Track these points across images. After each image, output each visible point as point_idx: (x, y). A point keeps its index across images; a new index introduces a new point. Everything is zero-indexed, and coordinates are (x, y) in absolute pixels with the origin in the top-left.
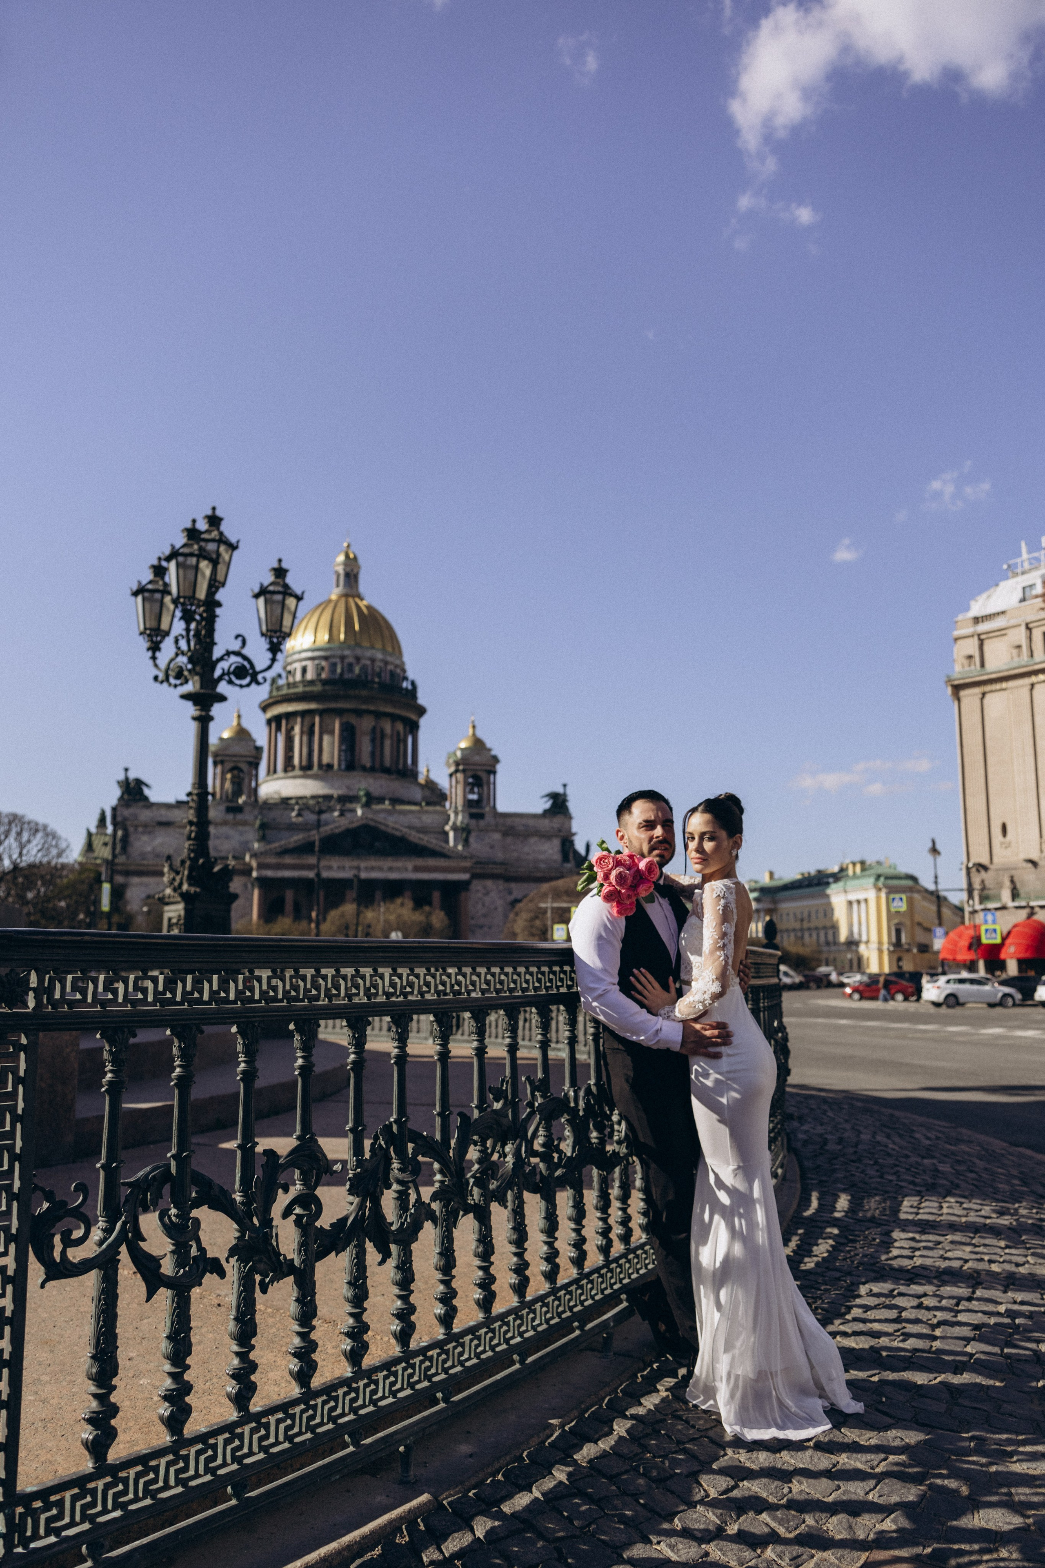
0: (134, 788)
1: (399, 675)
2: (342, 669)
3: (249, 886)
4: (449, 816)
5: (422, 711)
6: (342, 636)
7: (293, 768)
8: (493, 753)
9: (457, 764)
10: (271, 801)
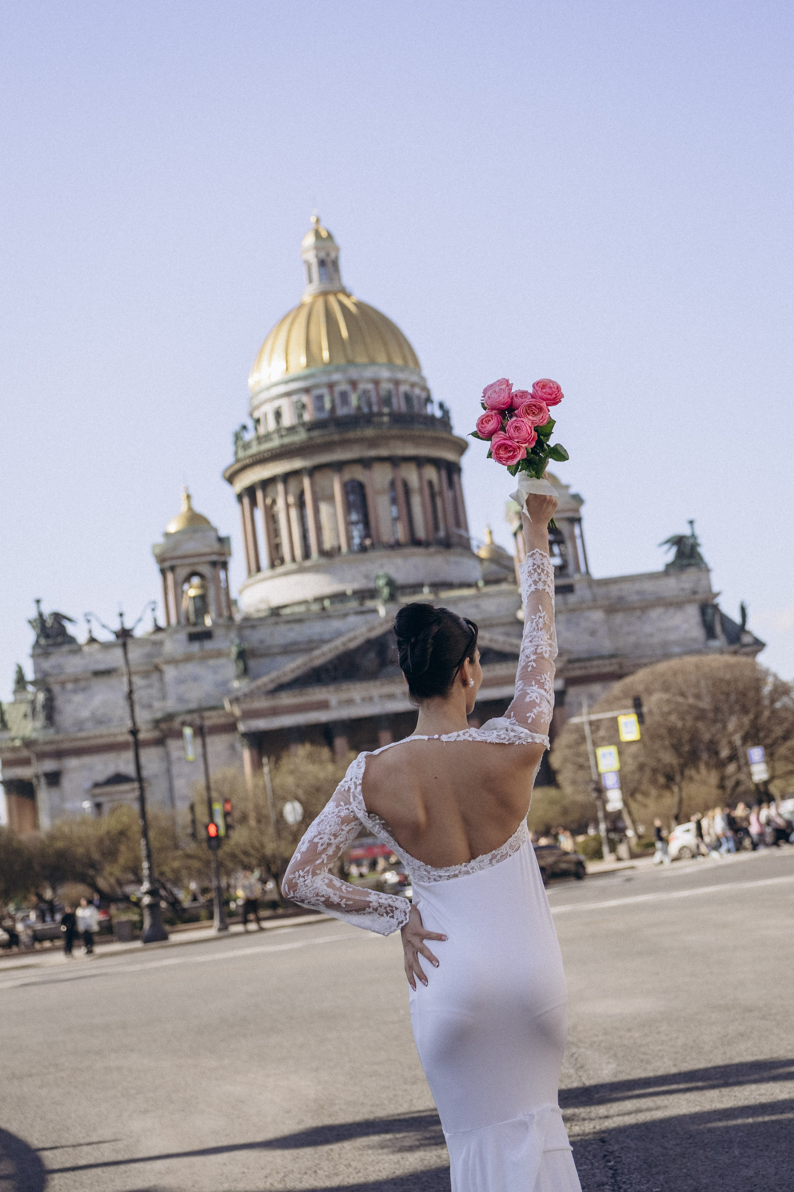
0: (52, 627)
1: (419, 397)
2: (333, 401)
3: (238, 745)
5: (460, 446)
6: (326, 354)
7: (282, 561)
8: (573, 491)
10: (256, 615)
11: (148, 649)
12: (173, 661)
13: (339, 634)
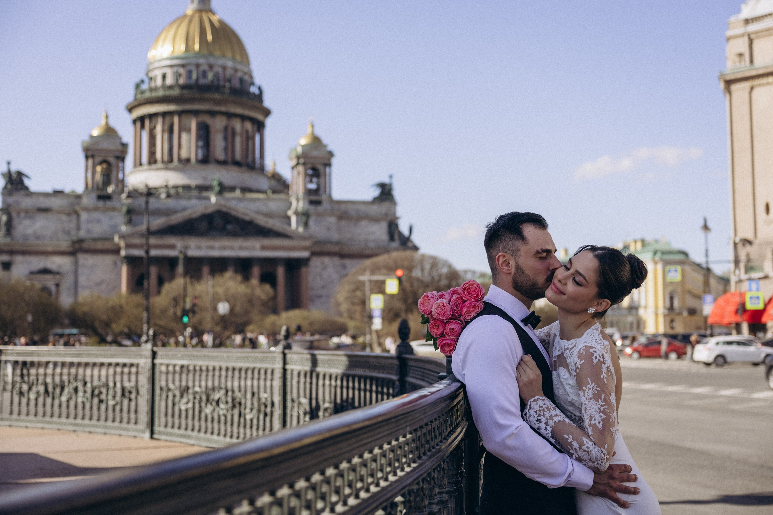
0: (16, 180)
1: (247, 81)
2: (198, 75)
3: (119, 263)
4: (291, 204)
5: (267, 113)
6: (197, 47)
7: (155, 162)
8: (329, 148)
9: (298, 158)
11: (72, 200)
12: (86, 209)
13: (185, 209)
